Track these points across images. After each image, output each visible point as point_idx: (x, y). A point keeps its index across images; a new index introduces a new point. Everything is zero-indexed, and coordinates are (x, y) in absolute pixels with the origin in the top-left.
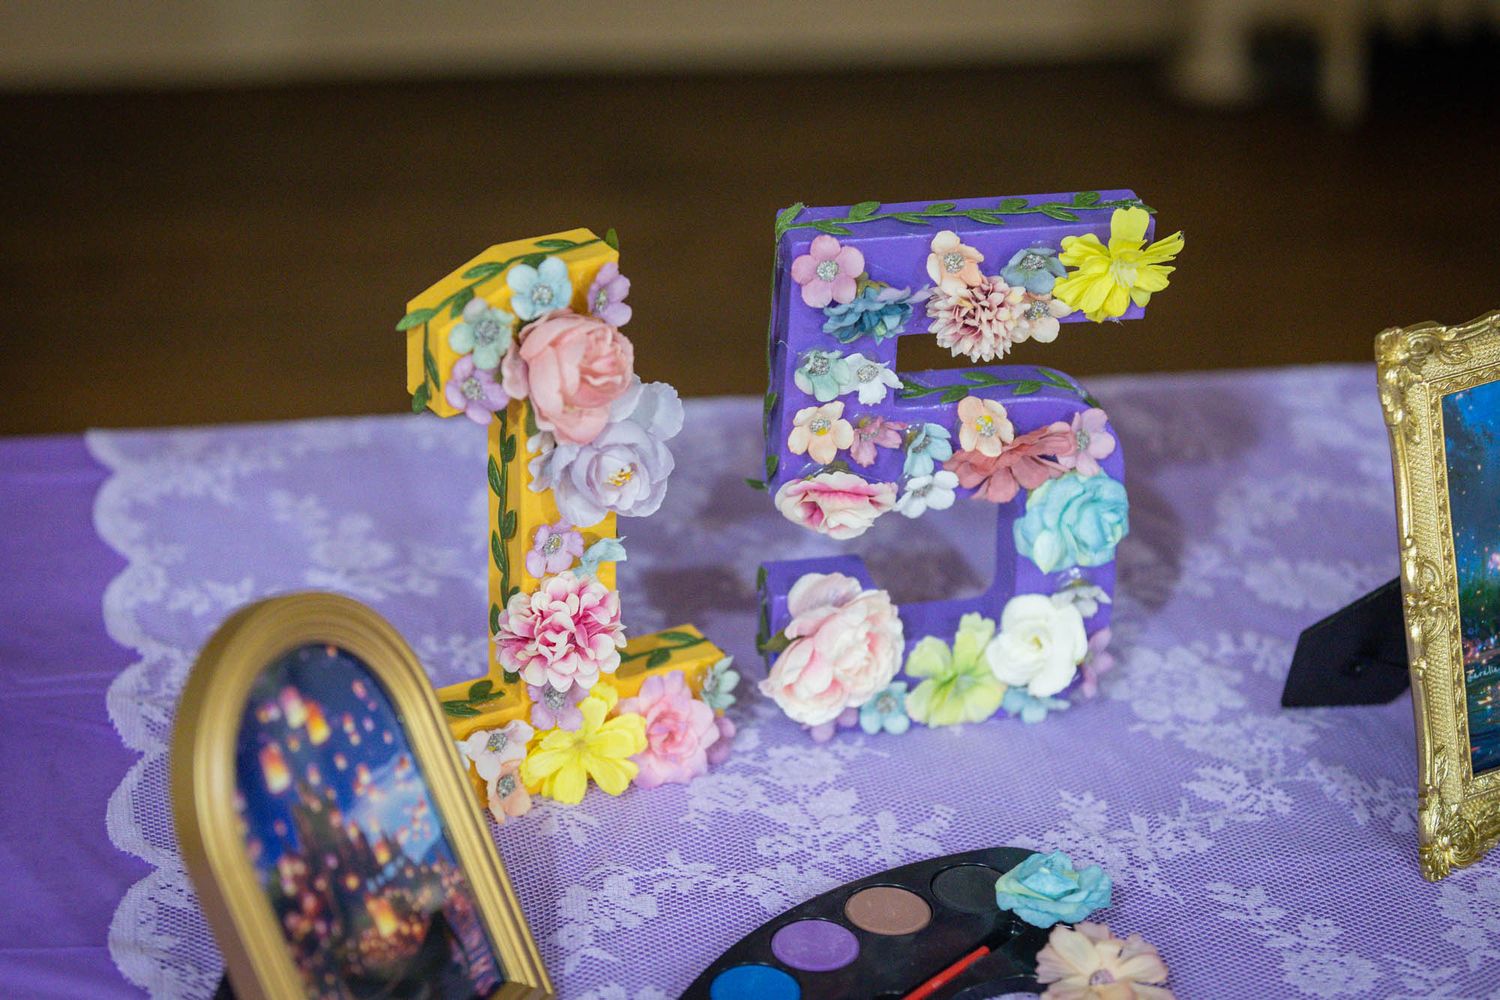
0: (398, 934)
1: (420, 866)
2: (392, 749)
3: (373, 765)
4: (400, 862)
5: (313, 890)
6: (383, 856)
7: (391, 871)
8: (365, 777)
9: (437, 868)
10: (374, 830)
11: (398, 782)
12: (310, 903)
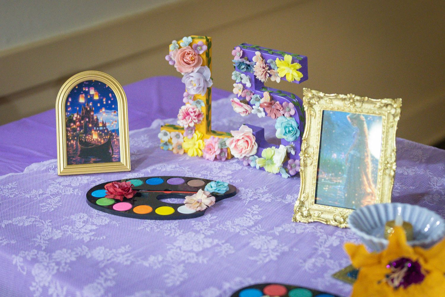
0: (97, 140)
1: (109, 131)
2: (114, 109)
3: (106, 109)
4: (104, 128)
5: (80, 122)
6: (101, 125)
7: (101, 128)
8: (103, 110)
9: (114, 134)
10: (101, 120)
11: (112, 115)
12: (78, 123)
